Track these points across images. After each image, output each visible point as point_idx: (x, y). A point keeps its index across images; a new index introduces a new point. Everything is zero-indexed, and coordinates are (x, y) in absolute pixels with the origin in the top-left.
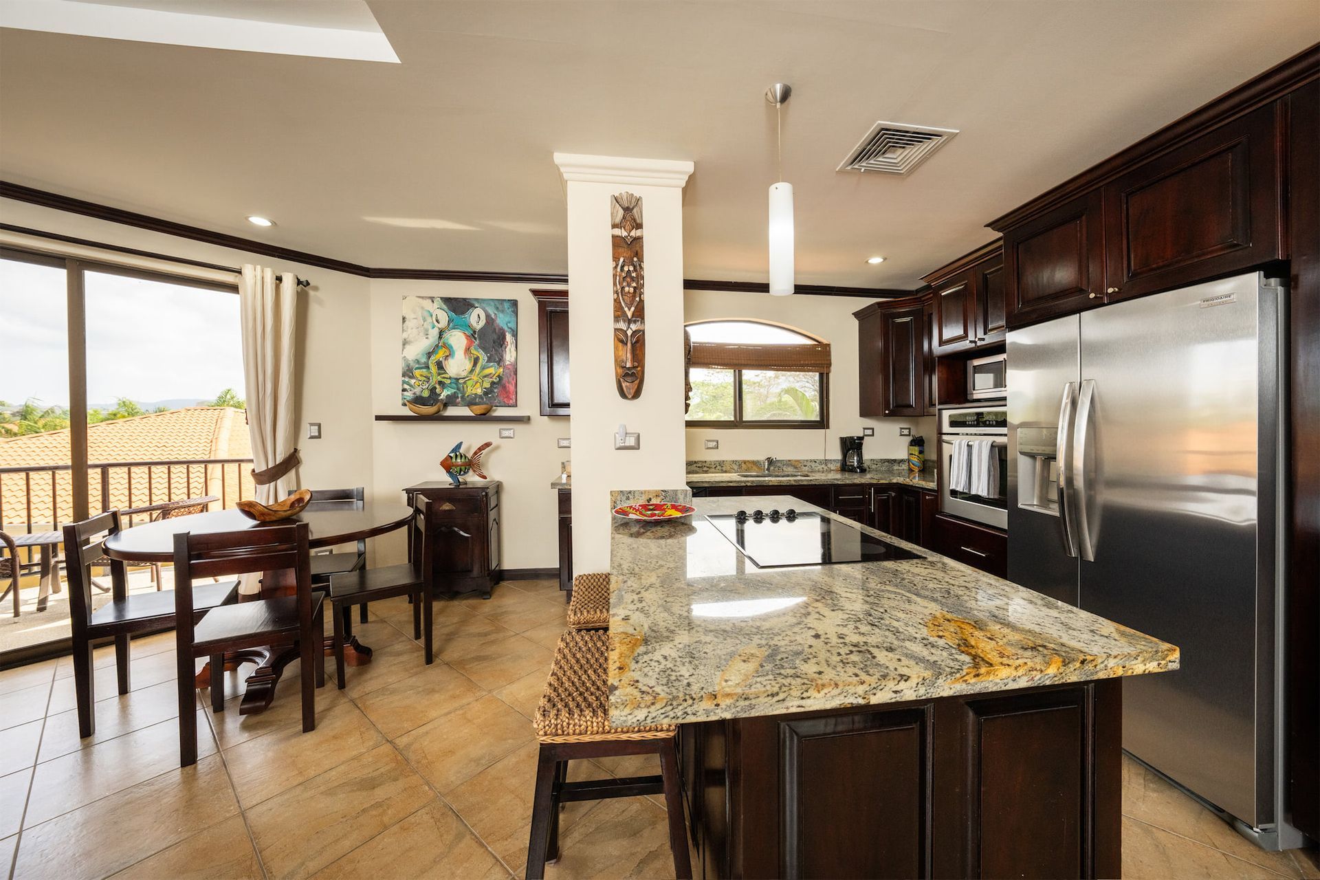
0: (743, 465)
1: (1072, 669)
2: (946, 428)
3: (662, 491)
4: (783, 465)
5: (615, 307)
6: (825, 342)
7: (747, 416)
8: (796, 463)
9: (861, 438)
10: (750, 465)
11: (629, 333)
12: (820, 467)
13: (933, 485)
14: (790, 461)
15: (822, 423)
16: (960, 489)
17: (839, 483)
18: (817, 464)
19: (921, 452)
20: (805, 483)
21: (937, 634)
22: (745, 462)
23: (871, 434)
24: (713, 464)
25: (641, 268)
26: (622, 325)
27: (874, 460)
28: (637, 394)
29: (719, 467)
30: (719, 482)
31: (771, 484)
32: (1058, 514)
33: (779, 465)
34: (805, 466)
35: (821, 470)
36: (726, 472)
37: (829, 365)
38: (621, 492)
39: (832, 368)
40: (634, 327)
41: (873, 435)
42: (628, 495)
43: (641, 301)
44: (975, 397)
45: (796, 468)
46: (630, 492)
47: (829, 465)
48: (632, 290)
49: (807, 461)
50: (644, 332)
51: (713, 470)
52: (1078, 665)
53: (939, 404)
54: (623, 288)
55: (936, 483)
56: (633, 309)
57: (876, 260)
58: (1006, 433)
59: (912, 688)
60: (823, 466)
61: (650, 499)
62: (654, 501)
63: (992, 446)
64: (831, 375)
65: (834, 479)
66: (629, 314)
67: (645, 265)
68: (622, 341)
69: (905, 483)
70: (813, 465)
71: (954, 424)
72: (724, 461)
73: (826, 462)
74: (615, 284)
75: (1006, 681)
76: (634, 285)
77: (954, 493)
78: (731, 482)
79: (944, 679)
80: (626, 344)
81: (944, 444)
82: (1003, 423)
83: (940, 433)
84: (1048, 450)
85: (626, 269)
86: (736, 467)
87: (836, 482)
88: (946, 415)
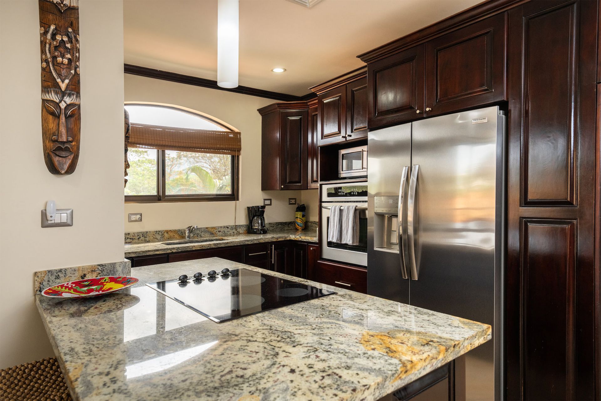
0: (166, 234)
1: (450, 352)
2: (325, 198)
3: (99, 265)
4: (202, 232)
5: (43, 76)
6: (236, 130)
7: (170, 191)
8: (212, 230)
9: (263, 207)
10: (172, 234)
11: (63, 105)
12: (231, 232)
13: (316, 239)
14: (207, 228)
15: (233, 196)
16: (334, 240)
17: (249, 243)
18: (229, 230)
19: (303, 216)
20: (223, 246)
21: (371, 348)
22: (167, 232)
23: (269, 203)
24: (136, 235)
25: (77, 41)
26: (53, 97)
27: (271, 223)
28: (71, 169)
29: (142, 238)
30: (146, 251)
31: (194, 249)
32: (398, 252)
33: (198, 232)
34: (219, 232)
35: (232, 234)
36: (149, 242)
37: (239, 150)
38: (49, 271)
39: (242, 152)
40: (68, 100)
41: (270, 204)
42: (58, 274)
43: (77, 75)
44: (343, 175)
45: (212, 234)
46: (60, 271)
47: (239, 230)
48: (66, 61)
49: (221, 227)
50: (79, 106)
51: (137, 241)
52: (452, 348)
53: (320, 181)
54: (54, 58)
55: (317, 238)
56: (67, 81)
57: (278, 70)
58: (367, 200)
59: (371, 393)
60: (234, 230)
61: (85, 275)
62: (89, 277)
63: (356, 210)
64: (241, 157)
65: (246, 241)
66: (63, 86)
67: (80, 38)
68: (53, 114)
69: (296, 239)
70: (226, 230)
71: (330, 195)
72: (147, 232)
73: (236, 227)
74: (43, 52)
75: (420, 371)
76: (69, 56)
77: (330, 244)
78: (157, 250)
79: (389, 380)
80: (58, 117)
81: (323, 209)
82: (364, 193)
83: (321, 202)
84: (392, 211)
85: (59, 38)
86: (159, 237)
87: (247, 243)
88: (325, 188)
